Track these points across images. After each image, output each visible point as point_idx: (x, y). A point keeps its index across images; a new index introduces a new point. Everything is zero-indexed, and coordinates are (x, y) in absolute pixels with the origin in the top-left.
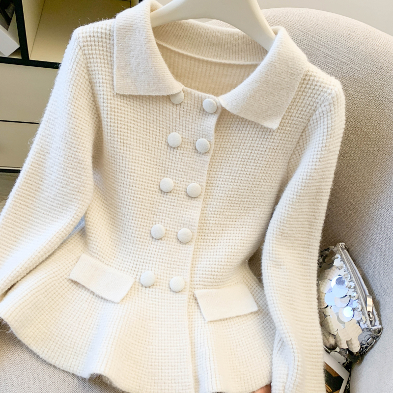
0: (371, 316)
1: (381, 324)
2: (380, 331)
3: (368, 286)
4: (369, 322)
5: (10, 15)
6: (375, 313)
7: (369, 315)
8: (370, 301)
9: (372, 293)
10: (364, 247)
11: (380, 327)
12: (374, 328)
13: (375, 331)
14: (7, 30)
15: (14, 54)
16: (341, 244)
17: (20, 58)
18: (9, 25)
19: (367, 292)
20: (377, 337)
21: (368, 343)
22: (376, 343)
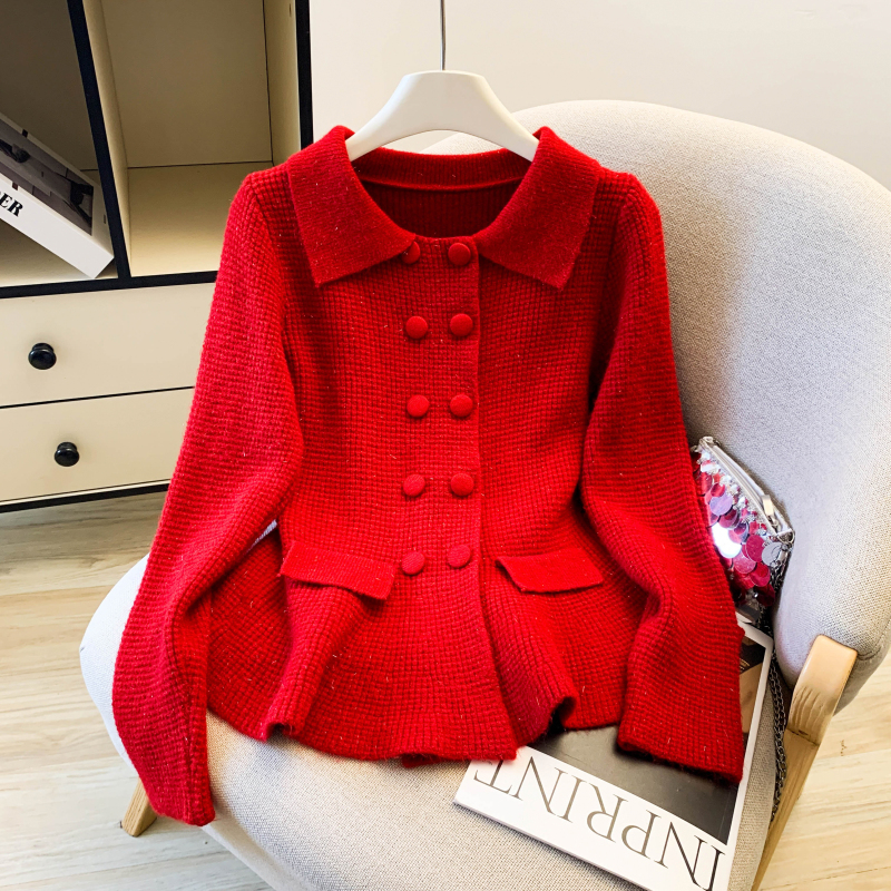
0: (774, 520)
1: (790, 526)
2: (790, 536)
3: (759, 482)
5: (87, 212)
6: (780, 516)
7: (771, 521)
8: (768, 503)
9: (767, 491)
11: (790, 530)
12: (780, 534)
13: (783, 537)
14: (90, 233)
15: (104, 272)
16: (705, 438)
17: (116, 277)
18: (90, 225)
19: (762, 493)
20: (790, 546)
21: (779, 562)
22: (789, 555)
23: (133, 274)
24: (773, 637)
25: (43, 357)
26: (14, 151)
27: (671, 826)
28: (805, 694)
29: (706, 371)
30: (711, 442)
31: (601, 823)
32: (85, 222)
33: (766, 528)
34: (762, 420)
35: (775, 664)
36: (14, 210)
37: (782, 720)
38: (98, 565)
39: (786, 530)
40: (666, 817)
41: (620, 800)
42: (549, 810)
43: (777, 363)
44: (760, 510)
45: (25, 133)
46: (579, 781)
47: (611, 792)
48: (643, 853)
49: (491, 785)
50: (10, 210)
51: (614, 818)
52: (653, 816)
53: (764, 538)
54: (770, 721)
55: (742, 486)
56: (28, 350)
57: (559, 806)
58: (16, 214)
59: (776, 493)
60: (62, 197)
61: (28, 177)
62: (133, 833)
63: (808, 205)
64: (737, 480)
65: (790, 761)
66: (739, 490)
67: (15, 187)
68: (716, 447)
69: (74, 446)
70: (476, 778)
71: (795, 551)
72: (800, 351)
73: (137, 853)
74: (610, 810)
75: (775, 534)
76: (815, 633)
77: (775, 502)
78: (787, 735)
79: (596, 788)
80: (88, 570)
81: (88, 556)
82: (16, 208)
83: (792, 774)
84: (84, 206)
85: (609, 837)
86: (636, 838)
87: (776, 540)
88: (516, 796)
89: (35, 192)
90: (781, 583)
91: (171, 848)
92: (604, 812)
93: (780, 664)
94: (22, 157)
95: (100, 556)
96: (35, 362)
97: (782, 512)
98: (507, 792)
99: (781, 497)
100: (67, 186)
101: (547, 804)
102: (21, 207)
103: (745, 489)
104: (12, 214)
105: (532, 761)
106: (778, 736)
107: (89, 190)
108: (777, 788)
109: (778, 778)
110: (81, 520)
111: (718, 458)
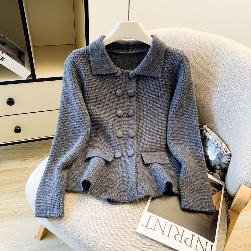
0: (226, 150)
1: (230, 151)
2: (230, 154)
3: (220, 138)
4: (225, 152)
5: (23, 60)
6: (227, 148)
7: (225, 150)
8: (224, 145)
9: (223, 141)
10: (215, 123)
11: (230, 153)
12: (228, 154)
14: (24, 66)
15: (28, 77)
16: (205, 125)
17: (32, 79)
18: (24, 64)
19: (222, 142)
20: (230, 157)
21: (227, 162)
22: (230, 160)
23: (37, 78)
24: (225, 182)
25: (11, 102)
26: (1, 42)
27: (198, 238)
28: (238, 201)
29: (205, 106)
30: (206, 126)
31: (178, 238)
32: (23, 63)
34: (221, 120)
35: (226, 190)
36: (2, 60)
37: (228, 207)
38: (26, 161)
39: (229, 153)
40: (197, 236)
41: (184, 231)
42: (163, 234)
43: (226, 104)
44: (221, 146)
45: (4, 37)
46: (172, 225)
47: (181, 228)
48: (191, 246)
49: (147, 227)
50: (1, 60)
51: (182, 236)
52: (193, 235)
54: (225, 207)
55: (216, 139)
56: (6, 100)
57: (166, 233)
58: (3, 61)
59: (225, 141)
60: (16, 56)
61: (6, 50)
62: (39, 239)
63: (234, 58)
64: (214, 138)
65: (231, 218)
66: (215, 141)
67: (2, 53)
68: (208, 128)
69: (19, 127)
70: (142, 225)
71: (232, 159)
72: (232, 100)
73: (41, 245)
74: (181, 234)
75: (226, 154)
76: (241, 183)
77: (225, 144)
78: (230, 211)
79: (177, 227)
80: (24, 162)
81: (24, 158)
82: (3, 59)
83: (231, 222)
84: (22, 58)
85: (181, 242)
86: (188, 242)
87: (226, 155)
88: (154, 230)
89: (8, 54)
90: (228, 168)
91: (50, 243)
92: (179, 234)
93: (227, 191)
94: (4, 44)
95: (27, 158)
96: (8, 103)
97: (228, 147)
98: (151, 229)
99: (227, 143)
100: (17, 52)
101: (163, 232)
102: (4, 59)
103: (217, 140)
104: (1, 61)
105: (158, 220)
106: (228, 211)
107: (23, 53)
108: (227, 226)
109: (228, 223)
110: (21, 148)
111: (209, 131)
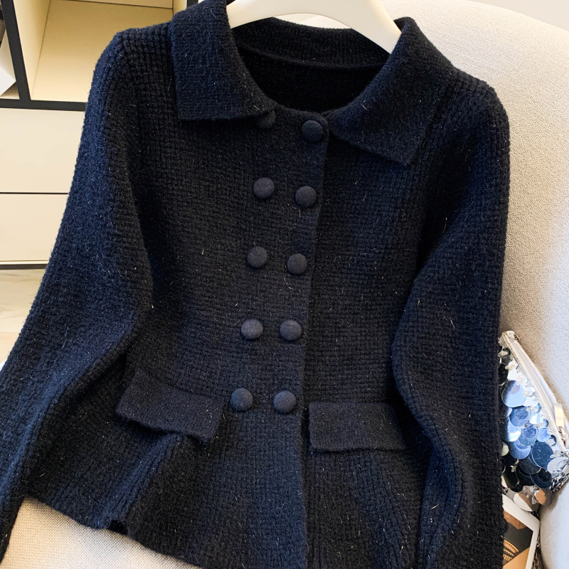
7: (560, 432)
8: (560, 413)
15: (7, 93)
16: (508, 332)
17: (18, 98)
19: (554, 400)
21: (563, 474)
23: (33, 97)
30: (512, 336)
33: (555, 440)
44: (551, 419)
53: (554, 449)
55: (538, 390)
64: (533, 382)
68: (516, 342)
75: (565, 449)
111: (517, 356)
